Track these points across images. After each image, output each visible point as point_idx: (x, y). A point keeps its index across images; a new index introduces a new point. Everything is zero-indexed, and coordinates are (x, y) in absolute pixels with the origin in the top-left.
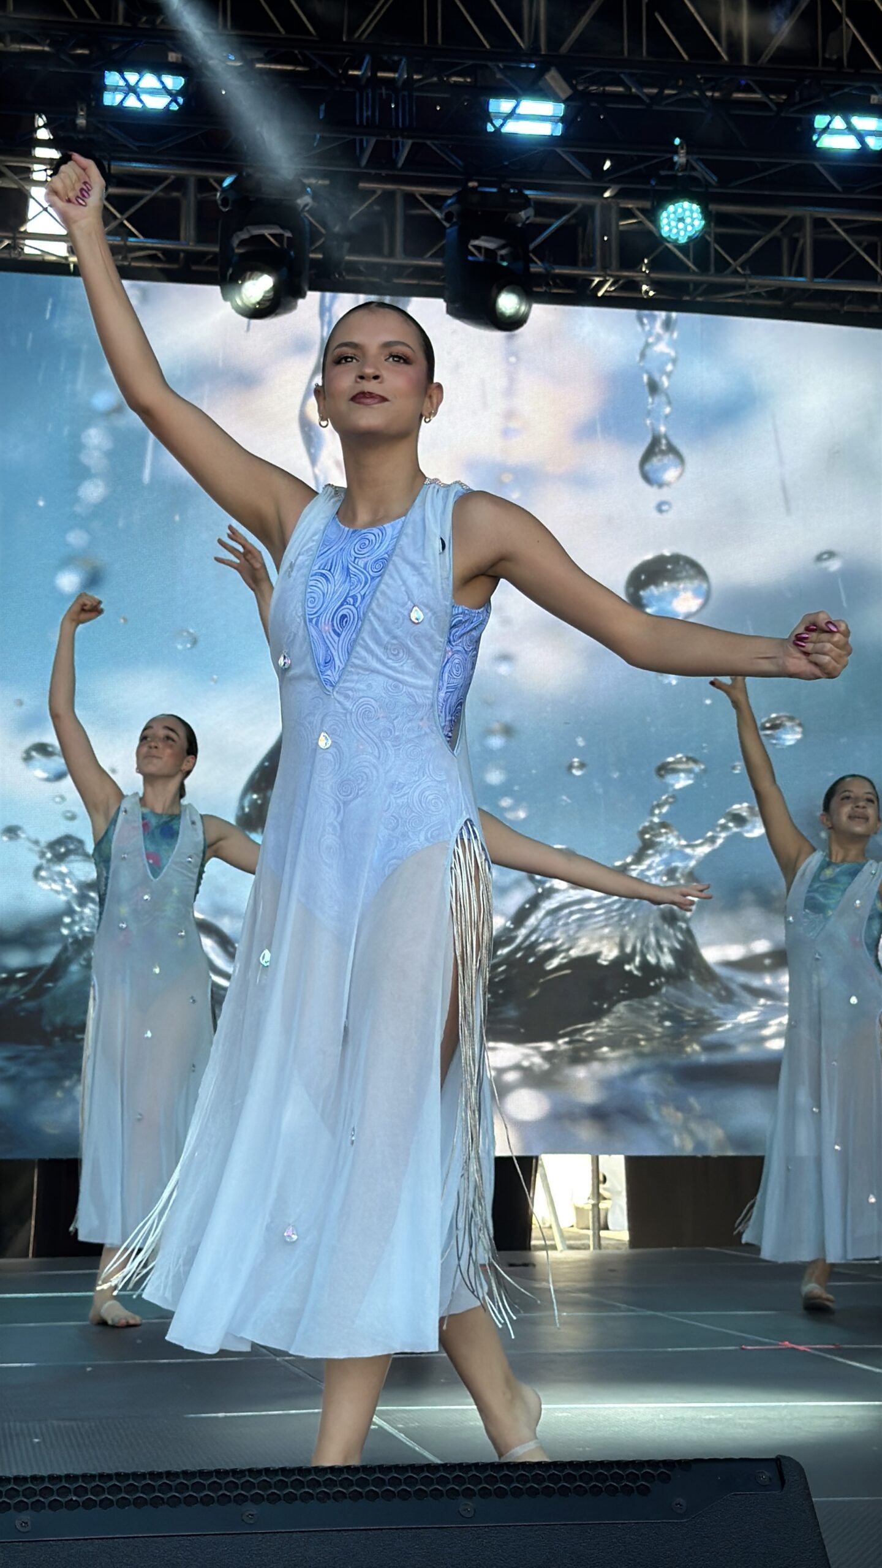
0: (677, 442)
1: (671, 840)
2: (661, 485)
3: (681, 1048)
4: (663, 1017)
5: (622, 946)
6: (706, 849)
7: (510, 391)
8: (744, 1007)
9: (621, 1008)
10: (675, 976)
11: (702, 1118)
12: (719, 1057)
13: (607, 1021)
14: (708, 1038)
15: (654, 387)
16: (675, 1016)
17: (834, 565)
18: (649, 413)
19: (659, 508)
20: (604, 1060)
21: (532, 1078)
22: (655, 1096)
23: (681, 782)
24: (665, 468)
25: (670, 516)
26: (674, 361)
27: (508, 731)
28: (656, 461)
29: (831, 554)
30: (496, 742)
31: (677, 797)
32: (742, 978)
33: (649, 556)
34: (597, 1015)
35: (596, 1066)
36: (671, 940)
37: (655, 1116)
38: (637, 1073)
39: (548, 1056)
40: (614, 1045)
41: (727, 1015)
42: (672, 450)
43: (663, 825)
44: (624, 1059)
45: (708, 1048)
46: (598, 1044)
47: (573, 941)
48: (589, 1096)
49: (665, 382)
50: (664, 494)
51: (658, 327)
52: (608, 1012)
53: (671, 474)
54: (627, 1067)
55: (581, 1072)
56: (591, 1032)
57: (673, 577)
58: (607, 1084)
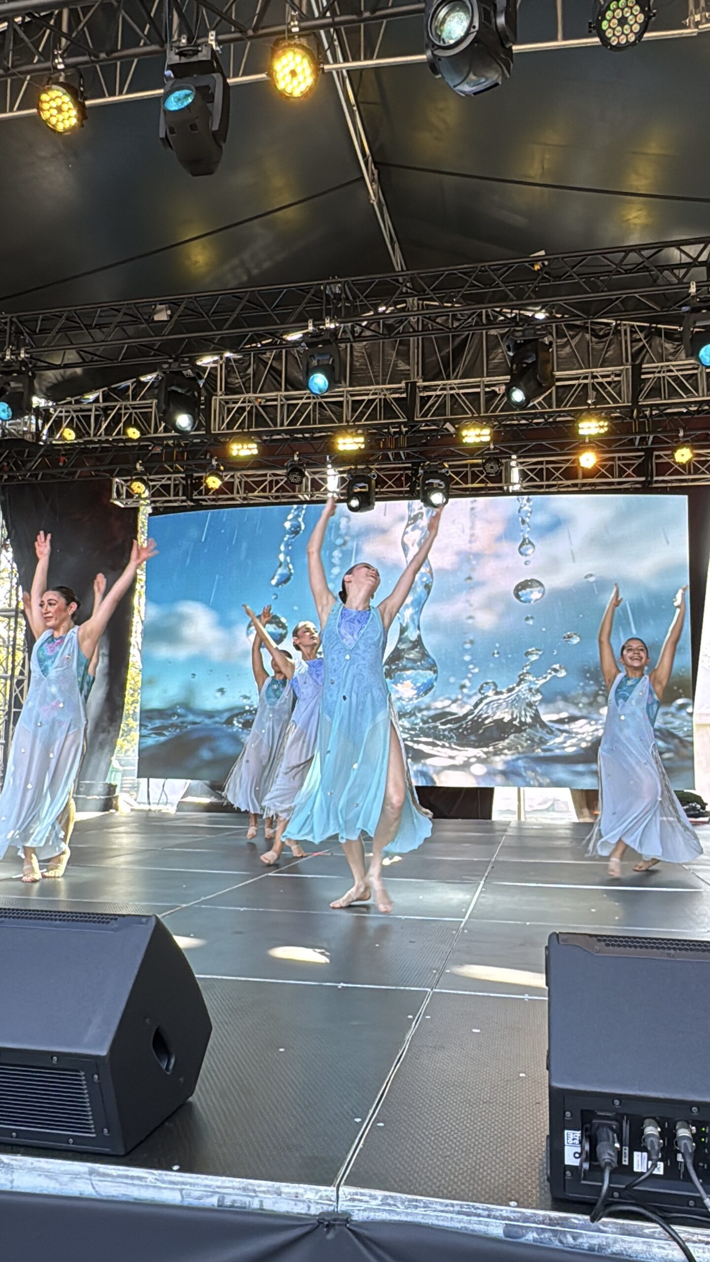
0: (532, 540)
1: (530, 678)
2: (526, 555)
3: (534, 751)
4: (527, 740)
5: (512, 715)
6: (544, 681)
7: (472, 528)
8: (557, 736)
9: (512, 737)
10: (531, 726)
11: (542, 775)
12: (548, 754)
13: (507, 741)
14: (544, 747)
15: (523, 522)
16: (532, 740)
17: (592, 579)
18: (522, 531)
19: (526, 563)
20: (506, 755)
21: (480, 760)
22: (525, 767)
23: (534, 658)
24: (527, 549)
25: (530, 566)
26: (531, 512)
27: (472, 642)
28: (524, 547)
29: (591, 575)
30: (468, 646)
31: (532, 663)
32: (557, 726)
33: (522, 580)
34: (503, 739)
35: (503, 757)
36: (530, 713)
37: (524, 774)
38: (518, 759)
39: (486, 753)
40: (509, 749)
41: (551, 739)
42: (530, 542)
43: (527, 673)
44: (513, 754)
45: (544, 750)
46: (504, 749)
47: (494, 713)
48: (500, 767)
49: (527, 520)
50: (528, 558)
51: (525, 501)
52: (507, 738)
53: (530, 552)
54: (514, 757)
55: (497, 759)
56: (501, 745)
57: (531, 587)
58: (506, 763)
